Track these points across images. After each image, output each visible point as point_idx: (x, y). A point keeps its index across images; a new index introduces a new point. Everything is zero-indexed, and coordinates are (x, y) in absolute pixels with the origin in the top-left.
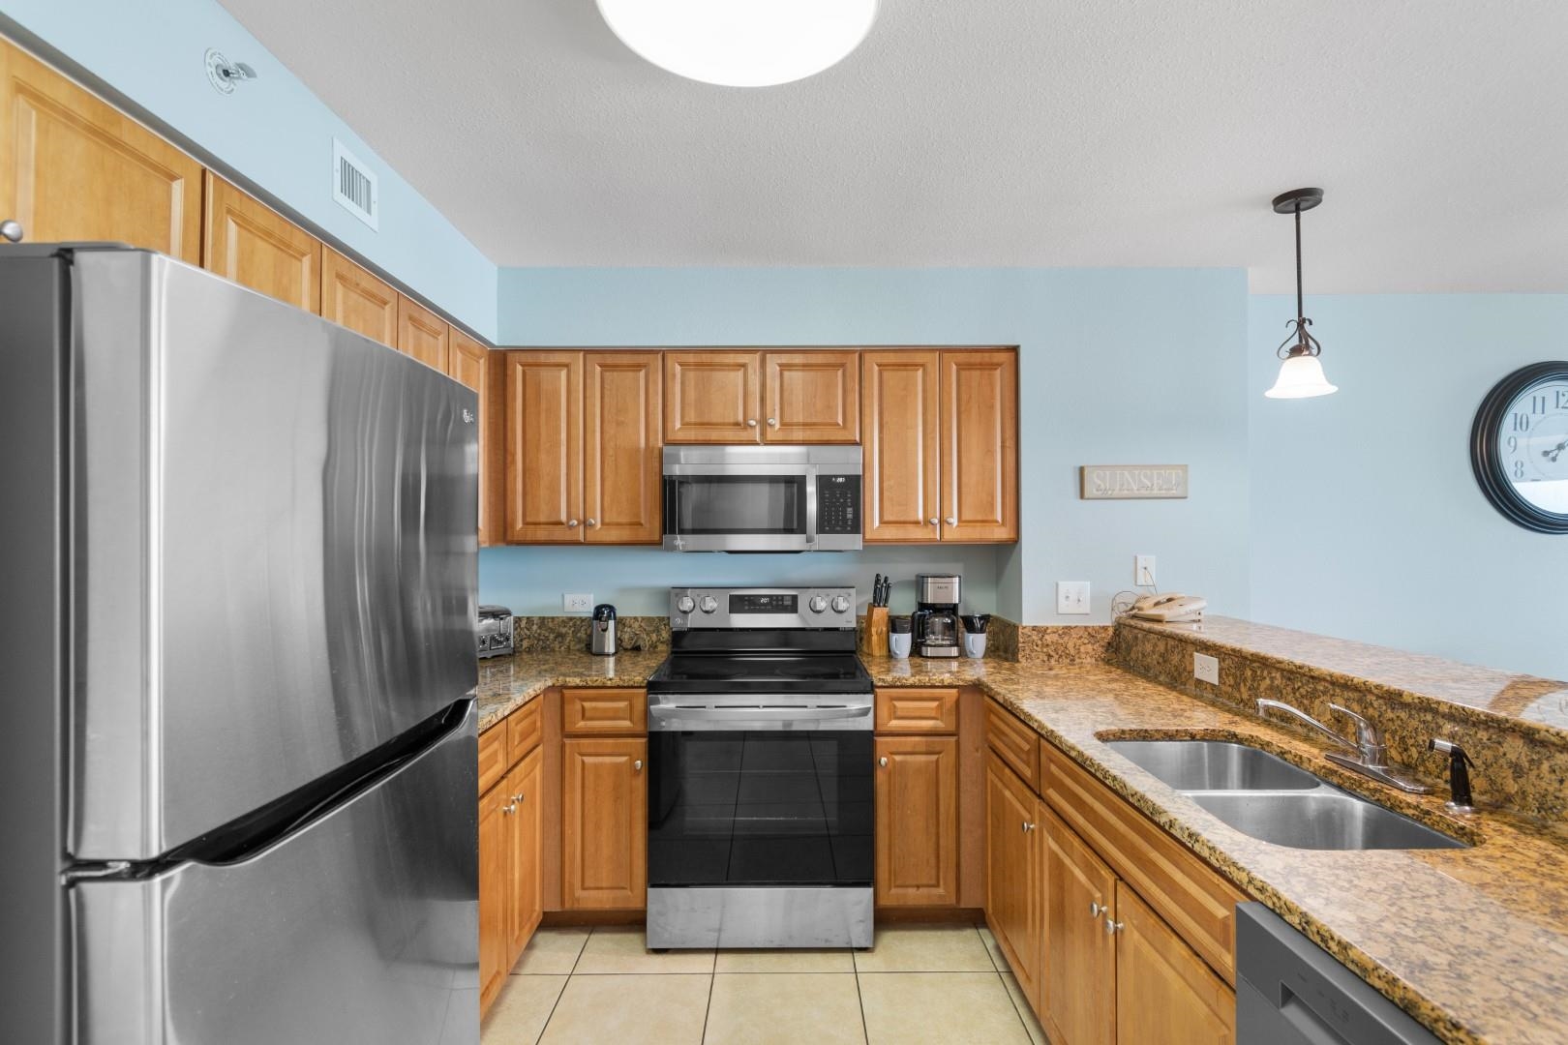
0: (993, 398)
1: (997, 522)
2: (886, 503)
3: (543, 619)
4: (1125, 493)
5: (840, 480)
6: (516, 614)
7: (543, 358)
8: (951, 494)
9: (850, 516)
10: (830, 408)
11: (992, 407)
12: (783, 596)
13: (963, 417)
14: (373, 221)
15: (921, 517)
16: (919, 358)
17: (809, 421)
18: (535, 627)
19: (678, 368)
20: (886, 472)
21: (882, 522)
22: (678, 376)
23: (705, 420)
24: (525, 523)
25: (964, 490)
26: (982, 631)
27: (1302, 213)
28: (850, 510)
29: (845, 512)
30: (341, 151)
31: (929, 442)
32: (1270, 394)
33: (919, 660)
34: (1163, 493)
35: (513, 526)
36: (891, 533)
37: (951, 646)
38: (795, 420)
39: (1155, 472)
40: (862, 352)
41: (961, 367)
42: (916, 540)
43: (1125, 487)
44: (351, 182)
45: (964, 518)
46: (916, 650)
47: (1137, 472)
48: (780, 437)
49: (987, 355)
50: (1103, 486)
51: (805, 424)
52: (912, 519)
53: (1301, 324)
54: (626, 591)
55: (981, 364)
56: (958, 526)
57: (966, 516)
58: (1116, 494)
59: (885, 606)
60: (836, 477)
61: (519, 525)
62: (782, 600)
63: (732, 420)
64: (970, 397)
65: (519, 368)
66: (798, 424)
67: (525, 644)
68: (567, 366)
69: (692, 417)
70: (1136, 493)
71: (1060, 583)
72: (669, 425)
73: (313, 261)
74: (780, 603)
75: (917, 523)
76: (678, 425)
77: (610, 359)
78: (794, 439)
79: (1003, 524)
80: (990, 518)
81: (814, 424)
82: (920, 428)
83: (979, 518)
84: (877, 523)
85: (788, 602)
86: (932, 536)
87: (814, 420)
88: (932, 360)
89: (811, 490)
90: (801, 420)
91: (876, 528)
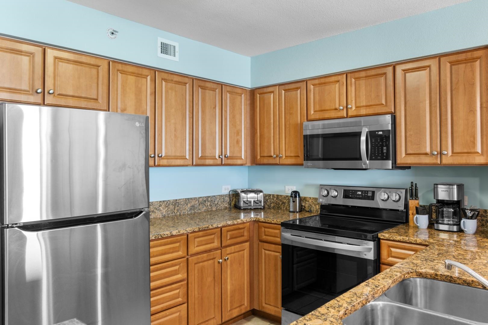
0: (473, 78)
1: (478, 153)
2: (409, 144)
3: (278, 195)
5: (381, 133)
6: (264, 193)
7: (265, 90)
8: (447, 138)
9: (385, 151)
10: (378, 96)
11: (473, 85)
12: (368, 191)
13: (454, 92)
14: (177, 59)
15: (428, 150)
16: (427, 63)
17: (368, 104)
18: (275, 199)
19: (312, 87)
20: (409, 127)
21: (407, 154)
22: (312, 90)
23: (323, 109)
24: (261, 157)
25: (455, 135)
26: (471, 218)
28: (385, 148)
29: (382, 150)
30: (161, 40)
31: (433, 108)
33: (433, 232)
35: (257, 158)
36: (410, 160)
37: (454, 225)
38: (362, 105)
40: (394, 66)
41: (452, 64)
42: (426, 164)
44: (165, 49)
45: (455, 151)
48: (355, 113)
49: (469, 54)
51: (366, 106)
52: (423, 152)
54: (307, 185)
55: (466, 60)
56: (452, 156)
57: (457, 150)
60: (378, 131)
61: (259, 157)
62: (367, 194)
63: (334, 108)
64: (458, 81)
65: (258, 95)
66: (363, 106)
67: (272, 205)
68: (273, 92)
69: (317, 108)
72: (309, 113)
73: (151, 77)
74: (366, 194)
75: (426, 154)
76: (312, 112)
77: (287, 87)
78: (361, 114)
79: (482, 154)
80: (473, 151)
81: (371, 106)
82: (427, 102)
83: (465, 151)
84: (403, 155)
85: (370, 194)
86: (434, 161)
87: (371, 104)
88: (433, 63)
89: (363, 138)
90: (364, 104)
91: (402, 158)
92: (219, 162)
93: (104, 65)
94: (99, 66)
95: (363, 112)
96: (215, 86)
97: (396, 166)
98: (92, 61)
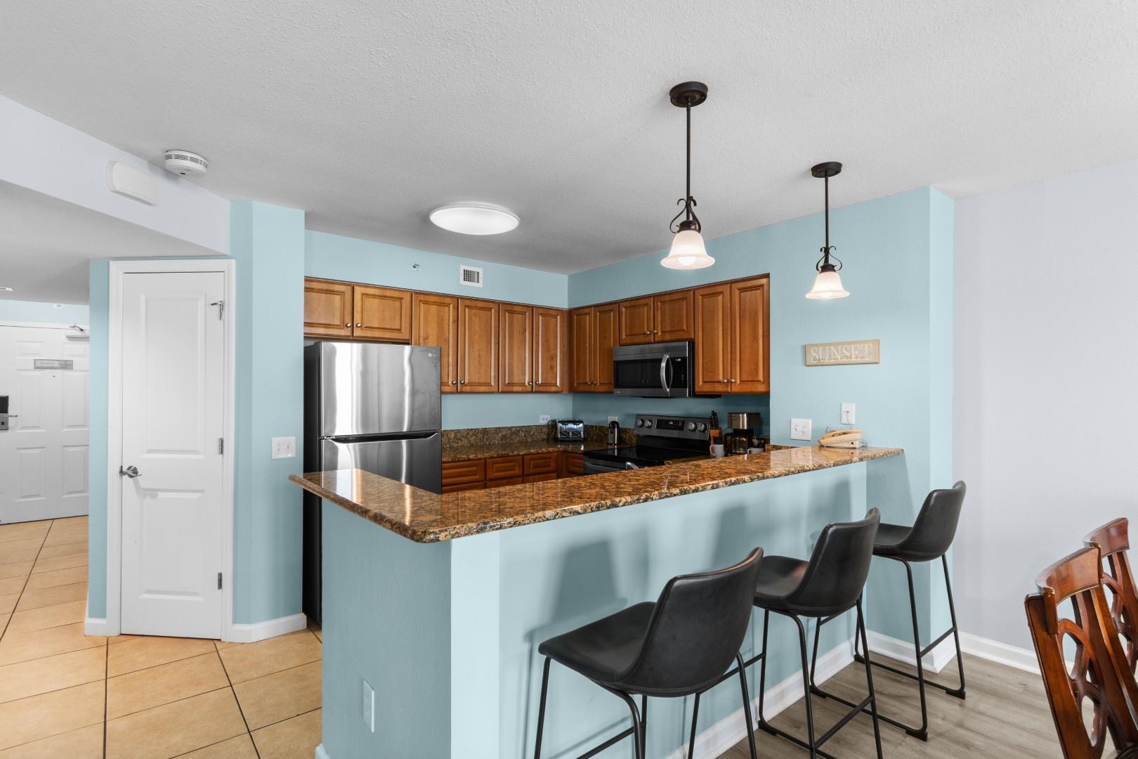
1: (760, 381)
2: (706, 372)
3: (600, 427)
4: (832, 361)
5: (679, 360)
6: (585, 424)
7: (582, 311)
8: (736, 364)
9: (683, 379)
10: (680, 322)
11: (757, 313)
12: (679, 421)
13: (742, 320)
14: (480, 285)
15: (721, 378)
16: (719, 289)
17: (672, 329)
18: (598, 431)
19: (624, 309)
20: (705, 354)
21: (704, 382)
22: (624, 313)
23: (633, 333)
24: (577, 384)
25: (742, 363)
28: (683, 375)
29: (680, 376)
30: (463, 267)
31: (725, 335)
34: (859, 360)
35: (573, 385)
36: (707, 388)
38: (666, 330)
39: (853, 346)
40: (694, 291)
41: (741, 291)
42: (720, 392)
43: (832, 357)
44: (469, 276)
45: (742, 379)
47: (840, 347)
48: (660, 339)
49: (754, 282)
50: (818, 358)
51: (670, 332)
52: (716, 380)
53: (827, 250)
54: (628, 416)
55: (751, 287)
56: (740, 384)
57: (744, 378)
58: (826, 361)
60: (678, 358)
61: (575, 384)
63: (642, 332)
64: (745, 308)
65: (575, 317)
66: (668, 332)
67: (595, 437)
68: (588, 314)
69: (629, 332)
70: (840, 361)
71: (792, 419)
72: (621, 337)
73: (454, 305)
74: (677, 425)
75: (719, 382)
76: (624, 337)
77: (602, 309)
78: (666, 339)
79: (764, 383)
80: (756, 379)
81: (674, 331)
82: (720, 329)
83: (750, 379)
84: (701, 383)
85: (680, 425)
86: (725, 389)
87: (674, 329)
88: (726, 289)
89: (663, 365)
90: (669, 329)
91: (700, 385)
92: (529, 389)
93: (407, 297)
94: (402, 298)
95: (668, 337)
96: (525, 309)
97: (694, 395)
98: (396, 294)
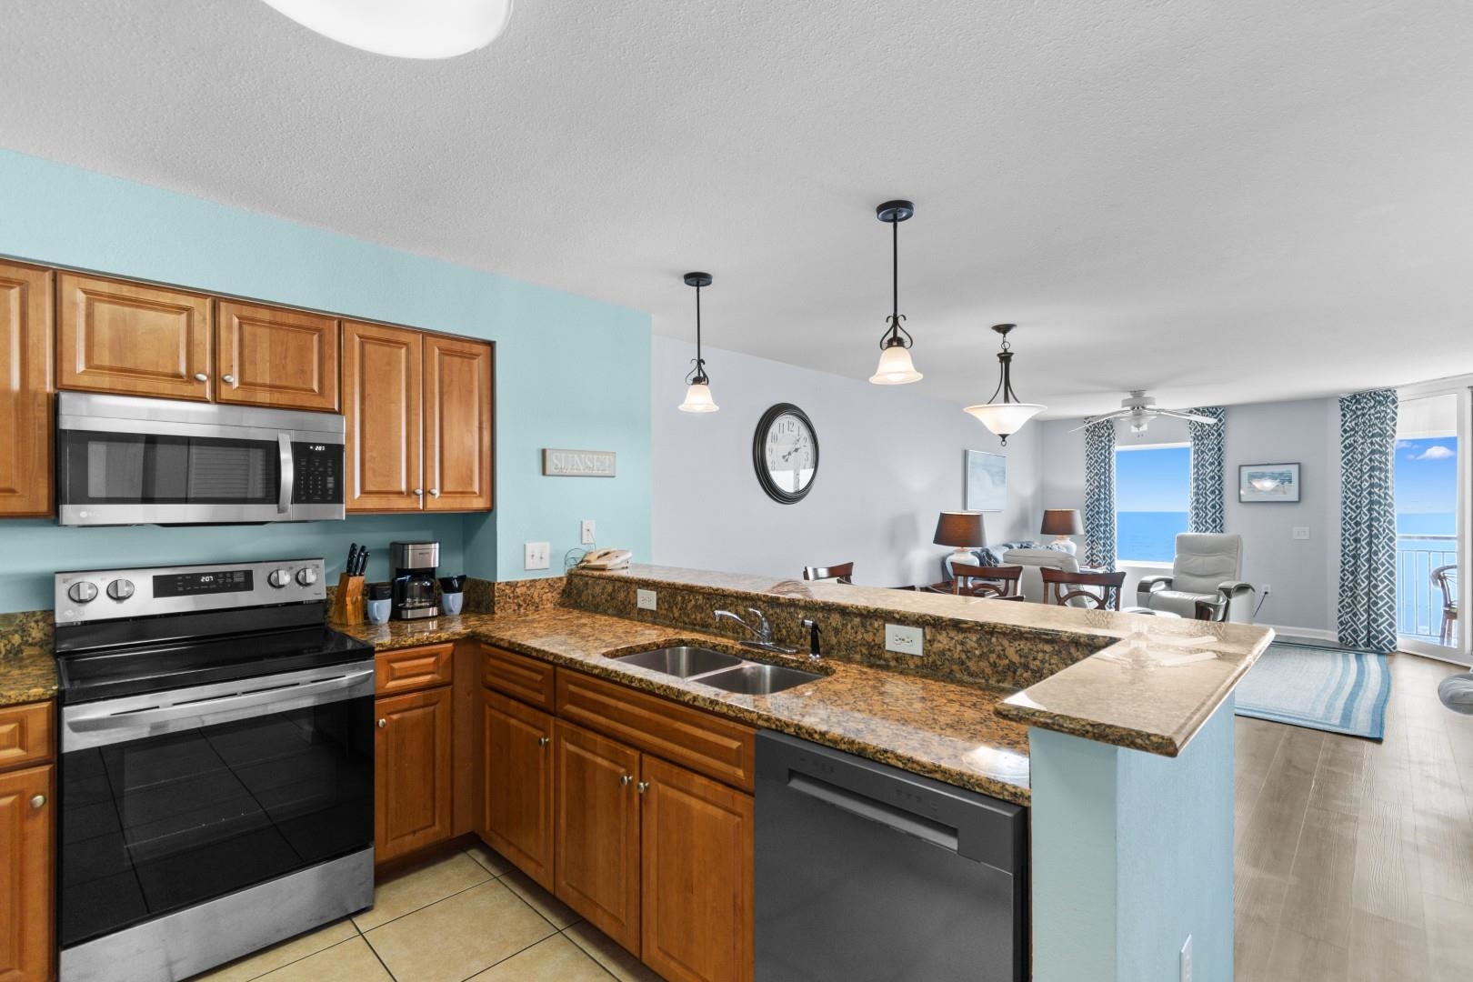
0: (471, 382)
1: (475, 493)
2: (368, 474)
4: (575, 472)
5: (319, 448)
8: (433, 467)
9: (330, 485)
10: (303, 372)
11: (471, 392)
12: (232, 573)
13: (445, 397)
15: (404, 488)
16: (403, 337)
17: (278, 383)
19: (82, 295)
20: (369, 443)
21: (363, 491)
22: (82, 306)
23: (128, 365)
25: (445, 464)
26: (459, 590)
27: (701, 288)
28: (330, 480)
29: (325, 483)
31: (413, 417)
32: (680, 407)
33: (397, 624)
34: (600, 473)
36: (373, 503)
37: (430, 607)
38: (259, 380)
39: (595, 457)
40: (342, 321)
41: (444, 352)
42: (398, 510)
43: (575, 467)
45: (446, 489)
46: (396, 615)
47: (583, 456)
48: (239, 396)
49: (467, 345)
50: (559, 466)
51: (272, 387)
52: (396, 489)
53: (700, 362)
55: (461, 352)
56: (440, 497)
57: (448, 488)
58: (568, 472)
59: (360, 575)
60: (315, 445)
62: (232, 578)
63: (169, 370)
64: (452, 381)
66: (261, 385)
70: (582, 472)
71: (527, 544)
72: (66, 366)
74: (229, 580)
75: (400, 493)
76: (80, 367)
78: (258, 401)
79: (481, 495)
80: (469, 490)
81: (285, 388)
82: (404, 404)
83: (460, 490)
84: (357, 494)
85: (239, 579)
86: (414, 506)
87: (283, 383)
88: (414, 340)
89: (286, 456)
90: (268, 381)
91: (357, 498)
95: (263, 397)
